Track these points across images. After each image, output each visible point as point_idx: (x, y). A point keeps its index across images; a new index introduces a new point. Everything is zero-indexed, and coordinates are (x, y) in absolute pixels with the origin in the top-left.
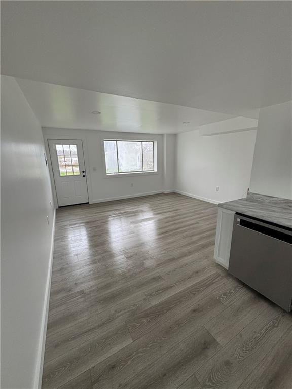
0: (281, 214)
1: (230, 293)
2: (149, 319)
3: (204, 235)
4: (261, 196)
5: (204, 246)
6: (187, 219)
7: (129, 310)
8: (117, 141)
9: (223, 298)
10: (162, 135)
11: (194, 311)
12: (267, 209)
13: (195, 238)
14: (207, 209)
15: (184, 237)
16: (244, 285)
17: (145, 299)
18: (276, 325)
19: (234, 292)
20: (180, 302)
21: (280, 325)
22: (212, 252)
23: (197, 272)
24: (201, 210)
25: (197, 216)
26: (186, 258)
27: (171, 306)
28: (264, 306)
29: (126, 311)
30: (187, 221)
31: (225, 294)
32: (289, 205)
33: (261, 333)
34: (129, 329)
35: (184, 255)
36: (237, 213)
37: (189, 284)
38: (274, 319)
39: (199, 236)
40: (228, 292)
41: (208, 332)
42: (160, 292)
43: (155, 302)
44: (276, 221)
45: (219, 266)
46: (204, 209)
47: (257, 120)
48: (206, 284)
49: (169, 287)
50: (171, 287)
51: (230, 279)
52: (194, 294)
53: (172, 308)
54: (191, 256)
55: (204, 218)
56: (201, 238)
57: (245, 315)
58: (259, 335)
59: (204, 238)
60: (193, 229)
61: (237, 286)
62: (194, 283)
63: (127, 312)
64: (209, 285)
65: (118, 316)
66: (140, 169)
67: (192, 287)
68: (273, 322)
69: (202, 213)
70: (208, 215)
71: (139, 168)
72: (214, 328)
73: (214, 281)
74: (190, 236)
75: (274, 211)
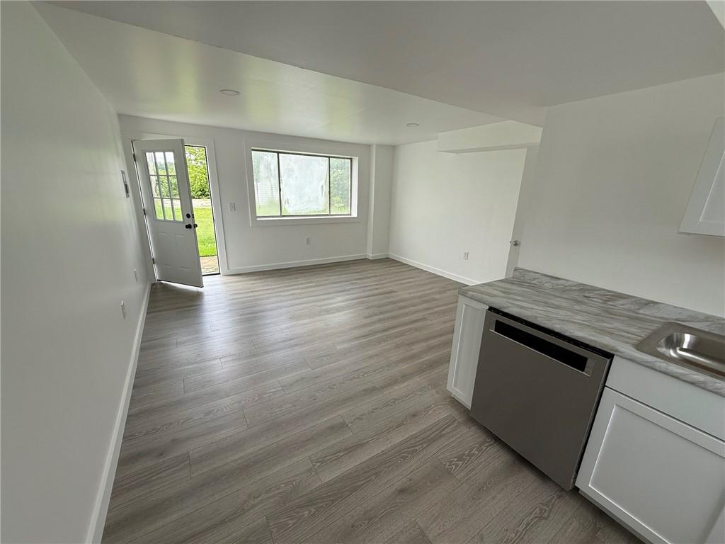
0: (569, 313)
1: (470, 455)
2: (313, 510)
3: (434, 342)
4: (538, 276)
5: (433, 365)
6: (406, 310)
7: (277, 492)
8: (278, 153)
9: (457, 465)
10: (369, 146)
11: (402, 491)
12: (546, 303)
13: (417, 348)
14: (444, 292)
15: (397, 347)
16: (497, 440)
17: (310, 470)
18: (546, 515)
19: (477, 452)
20: (377, 474)
21: (552, 516)
22: (445, 377)
23: (414, 415)
24: (434, 293)
25: (425, 306)
26: (396, 387)
27: (360, 483)
28: (527, 480)
29: (270, 495)
30: (406, 314)
31: (460, 458)
32: (586, 295)
33: (518, 531)
34: (271, 532)
35: (393, 382)
36: (491, 309)
37: (397, 438)
38: (543, 504)
39: (424, 344)
40: (467, 453)
41: (422, 533)
42: (341, 454)
43: (329, 475)
44: (557, 327)
45: (455, 403)
46: (440, 293)
47: (542, 129)
48: (428, 439)
49: (360, 445)
50: (362, 445)
51: (474, 428)
52: (404, 458)
53: (360, 486)
54: (405, 384)
55: (437, 309)
56: (430, 349)
57: (494, 498)
58: (514, 535)
59: (434, 347)
60: (416, 330)
61: (485, 442)
62: (407, 436)
63: (272, 497)
64: (434, 440)
65: (254, 506)
66: (324, 210)
67: (401, 443)
68: (541, 510)
69: (436, 300)
70: (446, 305)
71: (321, 209)
72: (434, 525)
73: (444, 432)
74: (408, 345)
75: (558, 307)
